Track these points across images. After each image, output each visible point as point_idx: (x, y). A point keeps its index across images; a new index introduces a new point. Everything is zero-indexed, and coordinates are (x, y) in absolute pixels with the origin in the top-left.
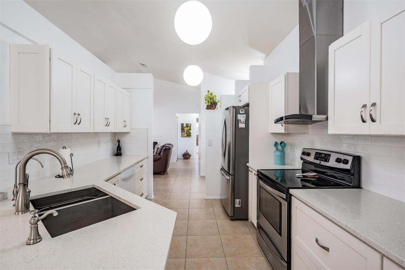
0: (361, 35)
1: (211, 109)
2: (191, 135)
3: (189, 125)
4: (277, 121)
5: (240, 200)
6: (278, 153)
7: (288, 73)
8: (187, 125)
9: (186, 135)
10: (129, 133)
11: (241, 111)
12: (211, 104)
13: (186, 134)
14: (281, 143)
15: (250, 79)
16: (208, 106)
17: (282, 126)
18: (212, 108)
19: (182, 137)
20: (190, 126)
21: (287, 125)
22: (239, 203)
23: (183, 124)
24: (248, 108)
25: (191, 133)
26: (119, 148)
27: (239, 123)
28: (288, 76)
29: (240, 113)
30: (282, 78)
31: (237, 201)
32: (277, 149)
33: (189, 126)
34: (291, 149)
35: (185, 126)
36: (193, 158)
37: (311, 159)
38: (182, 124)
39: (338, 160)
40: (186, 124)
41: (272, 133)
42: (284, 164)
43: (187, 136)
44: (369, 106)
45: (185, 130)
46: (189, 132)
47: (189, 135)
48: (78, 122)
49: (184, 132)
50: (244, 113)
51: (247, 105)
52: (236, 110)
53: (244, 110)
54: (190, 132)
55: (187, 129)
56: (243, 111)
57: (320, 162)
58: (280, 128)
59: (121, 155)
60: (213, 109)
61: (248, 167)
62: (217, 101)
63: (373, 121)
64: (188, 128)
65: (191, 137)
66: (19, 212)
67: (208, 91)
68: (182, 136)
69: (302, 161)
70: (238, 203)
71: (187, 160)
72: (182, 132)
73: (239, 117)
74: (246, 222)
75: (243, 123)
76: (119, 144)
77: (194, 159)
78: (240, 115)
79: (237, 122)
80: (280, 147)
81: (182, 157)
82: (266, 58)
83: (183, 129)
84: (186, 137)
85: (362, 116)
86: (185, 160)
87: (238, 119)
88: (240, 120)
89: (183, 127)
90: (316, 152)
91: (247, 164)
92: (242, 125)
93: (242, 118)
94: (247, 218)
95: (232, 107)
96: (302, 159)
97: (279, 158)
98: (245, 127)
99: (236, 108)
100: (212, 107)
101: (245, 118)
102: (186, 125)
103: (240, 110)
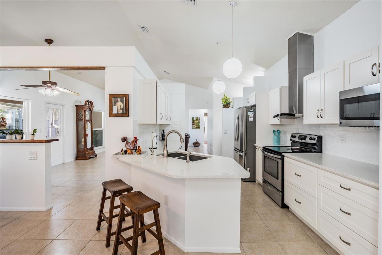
0: (317, 76)
1: (226, 108)
2: (200, 128)
3: (198, 118)
4: (275, 117)
5: (250, 168)
6: (276, 137)
7: (282, 87)
8: (197, 118)
9: (196, 127)
10: (169, 124)
11: (251, 110)
12: (227, 104)
13: (196, 126)
14: (278, 131)
15: (254, 85)
16: (224, 106)
17: (278, 119)
19: (192, 129)
20: (199, 120)
21: (281, 119)
22: (249, 170)
23: (193, 118)
24: (255, 108)
25: (200, 125)
26: (163, 135)
27: (249, 118)
28: (281, 89)
29: (250, 111)
30: (278, 90)
31: (248, 169)
32: (275, 135)
33: (198, 120)
34: (284, 135)
35: (195, 119)
36: (202, 146)
37: (296, 139)
38: (192, 118)
39: (311, 139)
40: (196, 118)
41: (272, 124)
42: (280, 145)
43: (197, 127)
44: (320, 110)
45: (195, 123)
46: (198, 124)
47: (198, 127)
49: (195, 125)
50: (252, 111)
51: (254, 106)
52: (247, 109)
53: (252, 109)
55: (197, 122)
56: (252, 110)
57: (301, 141)
58: (277, 121)
60: (228, 108)
61: (255, 146)
62: (230, 102)
63: (322, 117)
64: (198, 121)
67: (224, 95)
68: (192, 128)
69: (291, 141)
70: (249, 171)
71: (196, 148)
72: (193, 125)
73: (249, 114)
74: (254, 183)
75: (252, 118)
76: (163, 133)
78: (250, 112)
79: (247, 117)
80: (276, 133)
81: (193, 145)
82: (266, 71)
83: (193, 122)
84: (196, 129)
85: (317, 115)
87: (248, 115)
88: (250, 116)
89: (194, 120)
90: (299, 135)
91: (255, 145)
92: (251, 119)
93: (251, 114)
94: (255, 181)
95: (244, 107)
96: (291, 140)
97: (276, 140)
98: (253, 120)
99: (247, 108)
100: (227, 106)
101: (253, 114)
102: (196, 119)
103: (250, 109)
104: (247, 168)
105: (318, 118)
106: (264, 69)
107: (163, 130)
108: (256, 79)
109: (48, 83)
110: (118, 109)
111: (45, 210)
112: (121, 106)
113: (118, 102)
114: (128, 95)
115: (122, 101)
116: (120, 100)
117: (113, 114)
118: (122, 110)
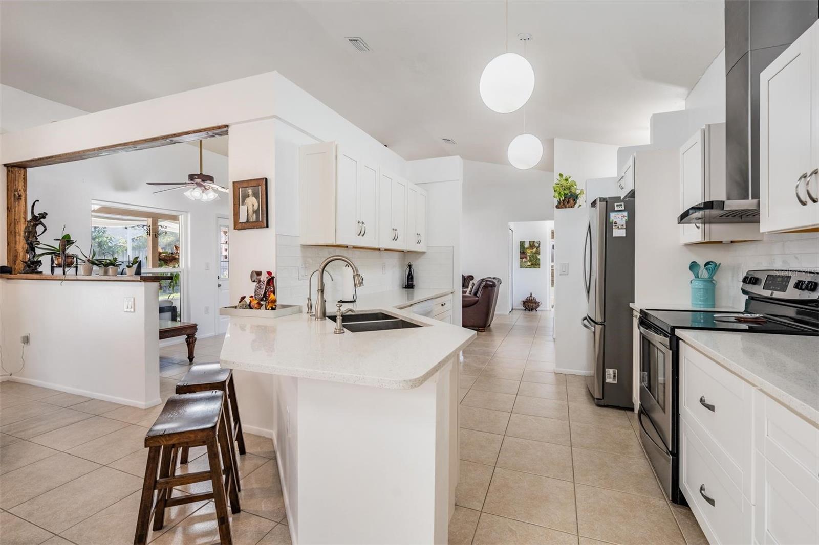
0: (800, 54)
1: (566, 207)
2: (539, 265)
3: (535, 243)
4: (684, 217)
5: (616, 370)
6: (699, 284)
7: (709, 125)
8: (532, 244)
9: (529, 264)
10: (424, 253)
11: (617, 205)
12: (565, 197)
13: (530, 261)
14: (707, 264)
15: (651, 142)
16: (559, 202)
17: (698, 228)
18: (567, 205)
19: (521, 268)
20: (539, 247)
21: (707, 226)
22: (614, 376)
23: (524, 242)
24: (633, 199)
25: (539, 259)
26: (410, 277)
27: (613, 229)
28: (707, 134)
29: (616, 209)
30: (698, 137)
31: (609, 371)
32: (697, 276)
33: (536, 247)
34: (733, 276)
35: (527, 245)
36: (545, 309)
37: (759, 290)
38: (520, 242)
39: (799, 286)
40: (530, 242)
41: (687, 245)
42: (714, 307)
43: (532, 265)
45: (528, 254)
46: (536, 257)
47: (536, 264)
48: (362, 233)
49: (527, 258)
50: (623, 208)
51: (632, 194)
52: (608, 205)
53: (623, 204)
54: (539, 257)
55: (532, 252)
56: (621, 205)
57: (772, 294)
58: (693, 232)
59: (413, 288)
60: (569, 207)
61: (633, 309)
62: (578, 192)
63: (813, 201)
64: (535, 250)
65: (539, 268)
66: (318, 318)
67: (561, 175)
68: (521, 265)
69: (747, 297)
70: (612, 376)
71: (530, 312)
72: (521, 258)
73: (613, 217)
74: (629, 413)
75: (622, 228)
76: (410, 271)
77: (547, 310)
78: (616, 213)
79: (607, 226)
80: (704, 274)
81: (522, 305)
82: (689, 93)
83: (523, 253)
84: (531, 268)
86: (527, 312)
87: (611, 221)
88: (616, 223)
89: (524, 248)
90: (768, 276)
91: (631, 305)
92: (619, 233)
93: (619, 218)
94: (632, 407)
95: (599, 199)
96: (744, 292)
97: (702, 293)
98: (624, 235)
99: (607, 202)
100: (568, 203)
101: (626, 218)
102: (530, 244)
103: (615, 205)
104: (607, 369)
105: (804, 204)
106: (683, 91)
107: (410, 266)
108: (658, 121)
109: (196, 177)
110: (249, 212)
111: (144, 408)
112: (253, 205)
113: (249, 196)
114: (264, 180)
115: (255, 195)
116: (252, 192)
117: (240, 223)
118: (255, 215)
